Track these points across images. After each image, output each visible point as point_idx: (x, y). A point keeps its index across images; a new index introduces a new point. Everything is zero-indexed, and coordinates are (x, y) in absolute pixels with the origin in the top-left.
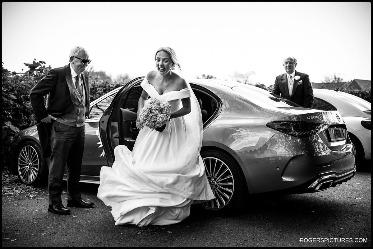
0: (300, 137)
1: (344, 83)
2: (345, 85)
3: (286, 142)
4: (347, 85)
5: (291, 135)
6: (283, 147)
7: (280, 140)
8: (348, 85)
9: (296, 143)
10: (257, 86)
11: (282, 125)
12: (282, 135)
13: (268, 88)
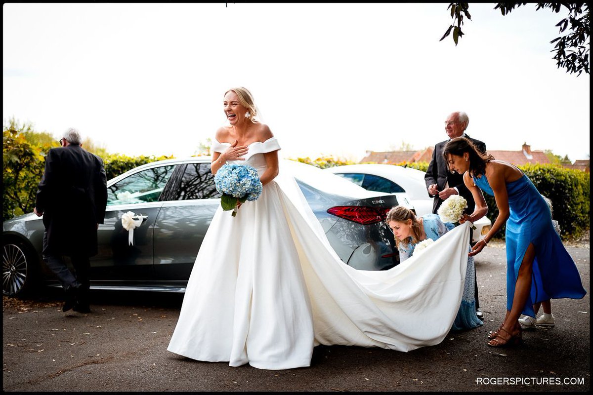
0: (365, 224)
1: (415, 151)
2: (416, 154)
3: (349, 231)
4: (419, 155)
5: (354, 221)
6: (346, 236)
7: (341, 229)
8: (422, 154)
9: (361, 231)
10: (301, 161)
11: (345, 211)
12: (344, 222)
13: (315, 163)
